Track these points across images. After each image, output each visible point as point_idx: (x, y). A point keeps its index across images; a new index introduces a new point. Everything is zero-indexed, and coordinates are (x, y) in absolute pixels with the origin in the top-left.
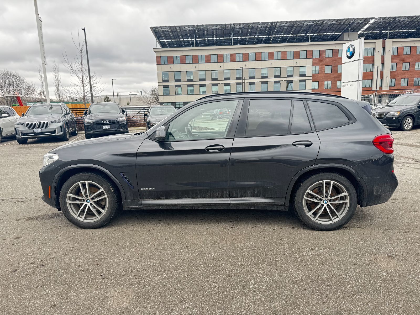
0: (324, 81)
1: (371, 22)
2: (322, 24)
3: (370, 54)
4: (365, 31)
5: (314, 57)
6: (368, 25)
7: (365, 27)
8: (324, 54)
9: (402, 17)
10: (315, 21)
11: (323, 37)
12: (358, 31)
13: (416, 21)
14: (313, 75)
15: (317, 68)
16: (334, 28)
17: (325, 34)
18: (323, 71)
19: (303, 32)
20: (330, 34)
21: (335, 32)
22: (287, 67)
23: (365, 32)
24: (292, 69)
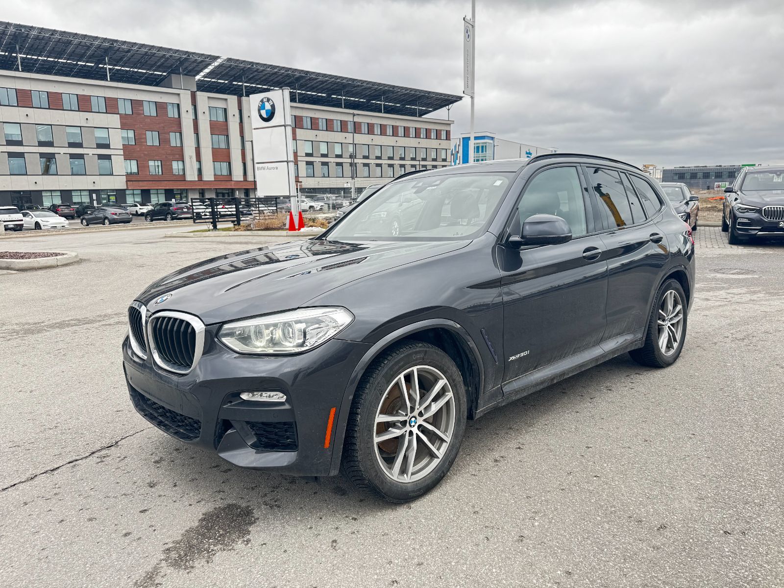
0: (148, 159)
1: (216, 64)
2: (129, 51)
3: (221, 118)
4: (206, 77)
5: (122, 111)
6: (211, 68)
7: (207, 71)
8: (141, 108)
9: (262, 64)
10: (116, 41)
11: (133, 75)
12: (195, 76)
13: (280, 73)
14: (124, 146)
15: (131, 134)
16: (153, 63)
17: (136, 70)
18: (143, 140)
19: (90, 58)
20: (145, 71)
21: (155, 70)
22: (66, 126)
23: (205, 79)
24: (78, 130)
